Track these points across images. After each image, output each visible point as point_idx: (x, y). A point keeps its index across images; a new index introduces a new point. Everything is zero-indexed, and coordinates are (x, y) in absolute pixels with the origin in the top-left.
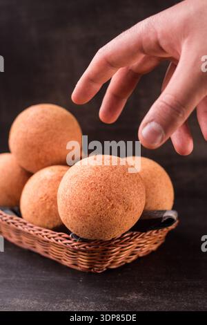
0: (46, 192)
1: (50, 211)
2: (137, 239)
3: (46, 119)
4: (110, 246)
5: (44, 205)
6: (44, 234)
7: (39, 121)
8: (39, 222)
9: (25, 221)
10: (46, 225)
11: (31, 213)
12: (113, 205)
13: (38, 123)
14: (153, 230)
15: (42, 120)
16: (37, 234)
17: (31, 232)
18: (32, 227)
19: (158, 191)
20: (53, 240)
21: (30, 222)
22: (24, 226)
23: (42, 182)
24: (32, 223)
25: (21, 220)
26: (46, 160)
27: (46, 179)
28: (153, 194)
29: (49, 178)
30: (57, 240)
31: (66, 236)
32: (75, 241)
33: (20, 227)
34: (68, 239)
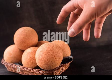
0: (30, 57)
1: (33, 62)
2: (62, 67)
3: (26, 32)
4: (54, 71)
5: (30, 61)
6: (32, 70)
7: (23, 33)
8: (29, 66)
9: (25, 67)
10: (32, 67)
11: (26, 64)
12: (55, 58)
13: (23, 34)
14: (66, 63)
15: (25, 33)
16: (29, 71)
17: (27, 70)
18: (27, 69)
19: (66, 50)
20: (35, 72)
21: (26, 67)
22: (25, 69)
23: (28, 53)
24: (27, 67)
25: (23, 67)
26: (28, 46)
27: (29, 52)
28: (65, 51)
29: (30, 52)
30: (37, 72)
31: (39, 70)
32: (43, 71)
33: (23, 69)
34: (40, 71)
